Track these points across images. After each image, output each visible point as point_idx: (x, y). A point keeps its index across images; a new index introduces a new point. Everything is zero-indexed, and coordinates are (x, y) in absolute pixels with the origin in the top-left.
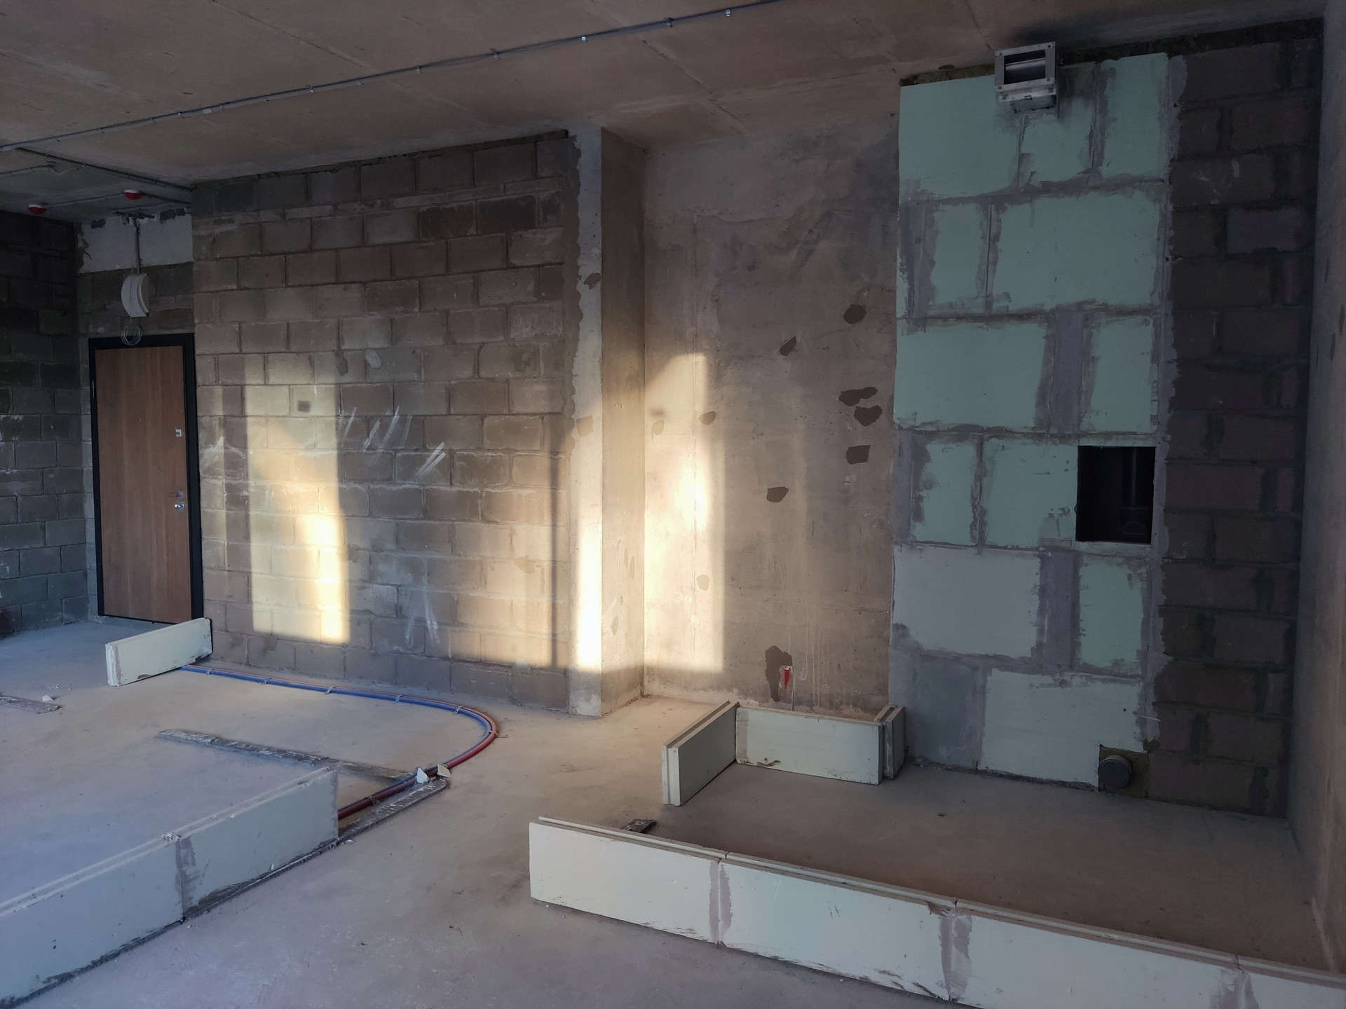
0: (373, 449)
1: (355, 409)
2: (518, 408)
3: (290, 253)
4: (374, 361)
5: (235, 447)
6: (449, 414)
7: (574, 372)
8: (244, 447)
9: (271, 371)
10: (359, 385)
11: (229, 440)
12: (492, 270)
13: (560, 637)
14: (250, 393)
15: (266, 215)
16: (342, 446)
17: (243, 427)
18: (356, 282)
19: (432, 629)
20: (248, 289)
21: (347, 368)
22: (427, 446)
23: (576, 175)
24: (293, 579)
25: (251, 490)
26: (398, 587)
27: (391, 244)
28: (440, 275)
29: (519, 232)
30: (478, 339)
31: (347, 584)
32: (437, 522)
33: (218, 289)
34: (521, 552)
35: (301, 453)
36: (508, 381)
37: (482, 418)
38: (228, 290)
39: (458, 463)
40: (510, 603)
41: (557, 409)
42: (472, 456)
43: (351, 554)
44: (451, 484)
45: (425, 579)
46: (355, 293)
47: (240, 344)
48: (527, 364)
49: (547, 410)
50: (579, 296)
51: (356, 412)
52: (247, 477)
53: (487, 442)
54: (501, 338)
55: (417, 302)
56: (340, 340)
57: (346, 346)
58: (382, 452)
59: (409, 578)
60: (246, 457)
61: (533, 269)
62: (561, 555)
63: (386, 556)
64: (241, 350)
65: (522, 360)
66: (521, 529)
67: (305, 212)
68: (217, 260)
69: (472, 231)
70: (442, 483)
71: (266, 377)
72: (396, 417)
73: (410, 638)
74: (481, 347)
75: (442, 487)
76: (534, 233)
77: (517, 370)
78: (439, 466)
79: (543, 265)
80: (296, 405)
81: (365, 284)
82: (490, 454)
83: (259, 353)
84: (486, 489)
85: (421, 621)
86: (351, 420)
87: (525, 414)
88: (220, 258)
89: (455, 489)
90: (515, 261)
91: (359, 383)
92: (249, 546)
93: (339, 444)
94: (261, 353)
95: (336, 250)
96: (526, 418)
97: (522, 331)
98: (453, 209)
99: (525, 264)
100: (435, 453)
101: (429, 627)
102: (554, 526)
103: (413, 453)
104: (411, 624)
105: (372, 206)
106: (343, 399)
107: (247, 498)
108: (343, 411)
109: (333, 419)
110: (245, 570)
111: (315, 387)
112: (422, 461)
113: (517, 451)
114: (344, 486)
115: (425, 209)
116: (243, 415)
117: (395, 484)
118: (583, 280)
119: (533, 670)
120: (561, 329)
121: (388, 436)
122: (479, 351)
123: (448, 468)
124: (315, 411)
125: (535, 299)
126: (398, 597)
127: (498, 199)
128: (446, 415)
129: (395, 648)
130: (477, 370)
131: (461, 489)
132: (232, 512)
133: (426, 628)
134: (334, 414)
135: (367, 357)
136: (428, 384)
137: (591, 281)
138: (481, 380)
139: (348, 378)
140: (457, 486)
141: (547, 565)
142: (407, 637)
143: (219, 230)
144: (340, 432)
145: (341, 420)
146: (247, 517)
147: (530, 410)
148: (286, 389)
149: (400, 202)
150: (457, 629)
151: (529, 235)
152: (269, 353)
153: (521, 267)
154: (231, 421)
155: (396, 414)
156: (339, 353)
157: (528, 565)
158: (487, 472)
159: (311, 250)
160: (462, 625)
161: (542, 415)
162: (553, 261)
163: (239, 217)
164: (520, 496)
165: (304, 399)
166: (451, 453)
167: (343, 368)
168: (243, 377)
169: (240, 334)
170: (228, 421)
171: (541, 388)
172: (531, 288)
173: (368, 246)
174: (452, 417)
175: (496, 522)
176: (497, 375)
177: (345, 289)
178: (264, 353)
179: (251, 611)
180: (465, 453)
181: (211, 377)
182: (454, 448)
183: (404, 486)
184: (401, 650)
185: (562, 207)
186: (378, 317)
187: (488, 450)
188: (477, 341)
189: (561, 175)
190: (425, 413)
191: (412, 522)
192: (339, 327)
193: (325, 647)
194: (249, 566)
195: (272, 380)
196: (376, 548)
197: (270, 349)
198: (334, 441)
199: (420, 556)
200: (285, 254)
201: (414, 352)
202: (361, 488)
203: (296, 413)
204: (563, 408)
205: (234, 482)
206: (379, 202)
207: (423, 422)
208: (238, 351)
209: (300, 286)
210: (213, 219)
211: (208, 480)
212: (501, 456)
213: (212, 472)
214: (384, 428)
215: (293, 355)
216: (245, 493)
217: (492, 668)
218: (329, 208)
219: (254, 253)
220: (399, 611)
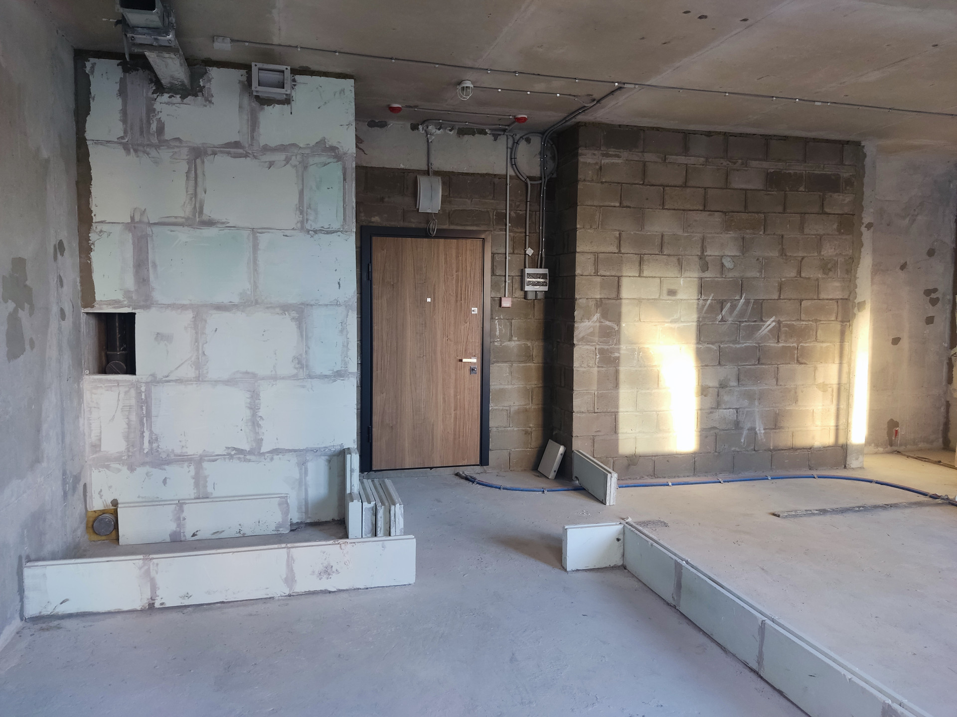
0: (724, 321)
1: (712, 295)
2: (822, 296)
3: (667, 186)
4: (728, 264)
5: (609, 321)
6: (779, 299)
7: (857, 275)
8: (618, 321)
9: (645, 267)
10: (716, 279)
11: (605, 316)
12: (813, 214)
13: (841, 426)
14: (625, 282)
15: (649, 157)
16: (701, 320)
17: (619, 306)
18: (718, 211)
19: (760, 433)
20: (629, 207)
21: (708, 268)
22: (764, 319)
23: (863, 167)
24: (655, 413)
25: (622, 352)
26: (737, 409)
27: (746, 190)
28: (779, 213)
29: (831, 193)
30: (801, 254)
31: (699, 412)
32: (767, 366)
33: (602, 204)
34: (820, 380)
35: (666, 325)
36: (817, 280)
37: (801, 301)
38: (611, 206)
39: (783, 329)
40: (812, 411)
41: (846, 297)
42: (793, 324)
43: (704, 391)
44: (778, 342)
45: (757, 403)
46: (717, 218)
47: (619, 246)
48: (830, 270)
49: (841, 297)
50: (861, 234)
51: (713, 297)
52: (619, 342)
53: (803, 317)
54: (816, 254)
55: (762, 228)
56: (703, 249)
57: (708, 253)
58: (731, 323)
59: (746, 403)
60: (619, 328)
61: (837, 216)
62: (844, 380)
63: (730, 390)
64: (620, 251)
65: (827, 267)
66: (821, 367)
67: (682, 159)
68: (602, 183)
69: (802, 189)
70: (772, 342)
71: (641, 271)
72: (742, 301)
73: (744, 440)
74: (803, 259)
75: (772, 344)
76: (839, 195)
77: (824, 273)
78: (770, 331)
79: (843, 214)
80: (665, 292)
81: (725, 213)
82: (804, 323)
83: (636, 254)
84: (801, 344)
85: (753, 429)
86: (709, 302)
87: (827, 299)
88: (606, 182)
89: (781, 345)
90: (827, 210)
91: (716, 278)
92: (618, 393)
93: (699, 318)
94: (638, 254)
95: (705, 188)
96: (828, 301)
97: (828, 251)
98: (790, 173)
99: (833, 212)
100: (768, 323)
101: (758, 432)
102: (841, 363)
103: (752, 323)
104: (745, 432)
105: (735, 163)
106: (703, 288)
107: (618, 358)
108: (703, 296)
109: (696, 301)
110: (613, 410)
111: (682, 279)
112: (759, 328)
113: (820, 321)
114: (700, 346)
115: (772, 171)
116: (618, 298)
117: (739, 343)
118: (864, 225)
119: (825, 449)
120: (851, 251)
121: (736, 312)
122: (801, 262)
123: (777, 333)
124: (680, 296)
125: (837, 233)
126: (737, 416)
127: (819, 172)
128: (777, 300)
129: (733, 449)
130: (799, 273)
131: (784, 345)
132: (603, 369)
133: (756, 433)
134: (696, 298)
135: (724, 261)
136: (767, 280)
137: (869, 226)
138: (802, 279)
139: (707, 274)
140: (781, 343)
141: (835, 387)
142: (742, 441)
143: (606, 161)
144: (700, 310)
145: (701, 302)
146: (617, 372)
147: (830, 297)
148: (658, 280)
149: (754, 163)
150: (777, 431)
151: (835, 196)
152: (645, 254)
153: (830, 214)
154: (607, 302)
155: (743, 298)
156: (702, 257)
157: (824, 387)
158: (801, 334)
159: (685, 185)
160: (780, 428)
161: (837, 300)
162: (849, 213)
163: (625, 154)
164: (821, 347)
165: (672, 287)
166: (779, 322)
167: (705, 267)
168: (620, 270)
169: (620, 239)
170: (604, 302)
171: (837, 284)
172: (835, 226)
173: (729, 189)
174: (781, 301)
175: (805, 363)
176: (812, 276)
177: (710, 215)
178: (641, 254)
179: (617, 440)
180: (789, 323)
181: (590, 269)
182: (781, 320)
183: (745, 345)
184: (737, 449)
185: (855, 184)
186: (733, 235)
187: (803, 321)
188: (801, 255)
189: (856, 166)
190: (764, 298)
191: (750, 367)
192: (703, 240)
193: (680, 456)
194: (617, 406)
195: (645, 273)
196: (723, 385)
197: (644, 251)
198: (695, 316)
199: (755, 388)
200: (664, 186)
201: (758, 259)
202: (714, 347)
203: (665, 296)
204: (849, 296)
205: (606, 347)
206: (740, 161)
207: (762, 304)
208: (617, 251)
209: (674, 209)
210: (601, 152)
211: (581, 346)
212: (811, 324)
213: (585, 340)
214: (733, 307)
215: (666, 256)
216: (617, 355)
217: (799, 451)
218: (702, 160)
219: (636, 182)
220: (737, 425)
